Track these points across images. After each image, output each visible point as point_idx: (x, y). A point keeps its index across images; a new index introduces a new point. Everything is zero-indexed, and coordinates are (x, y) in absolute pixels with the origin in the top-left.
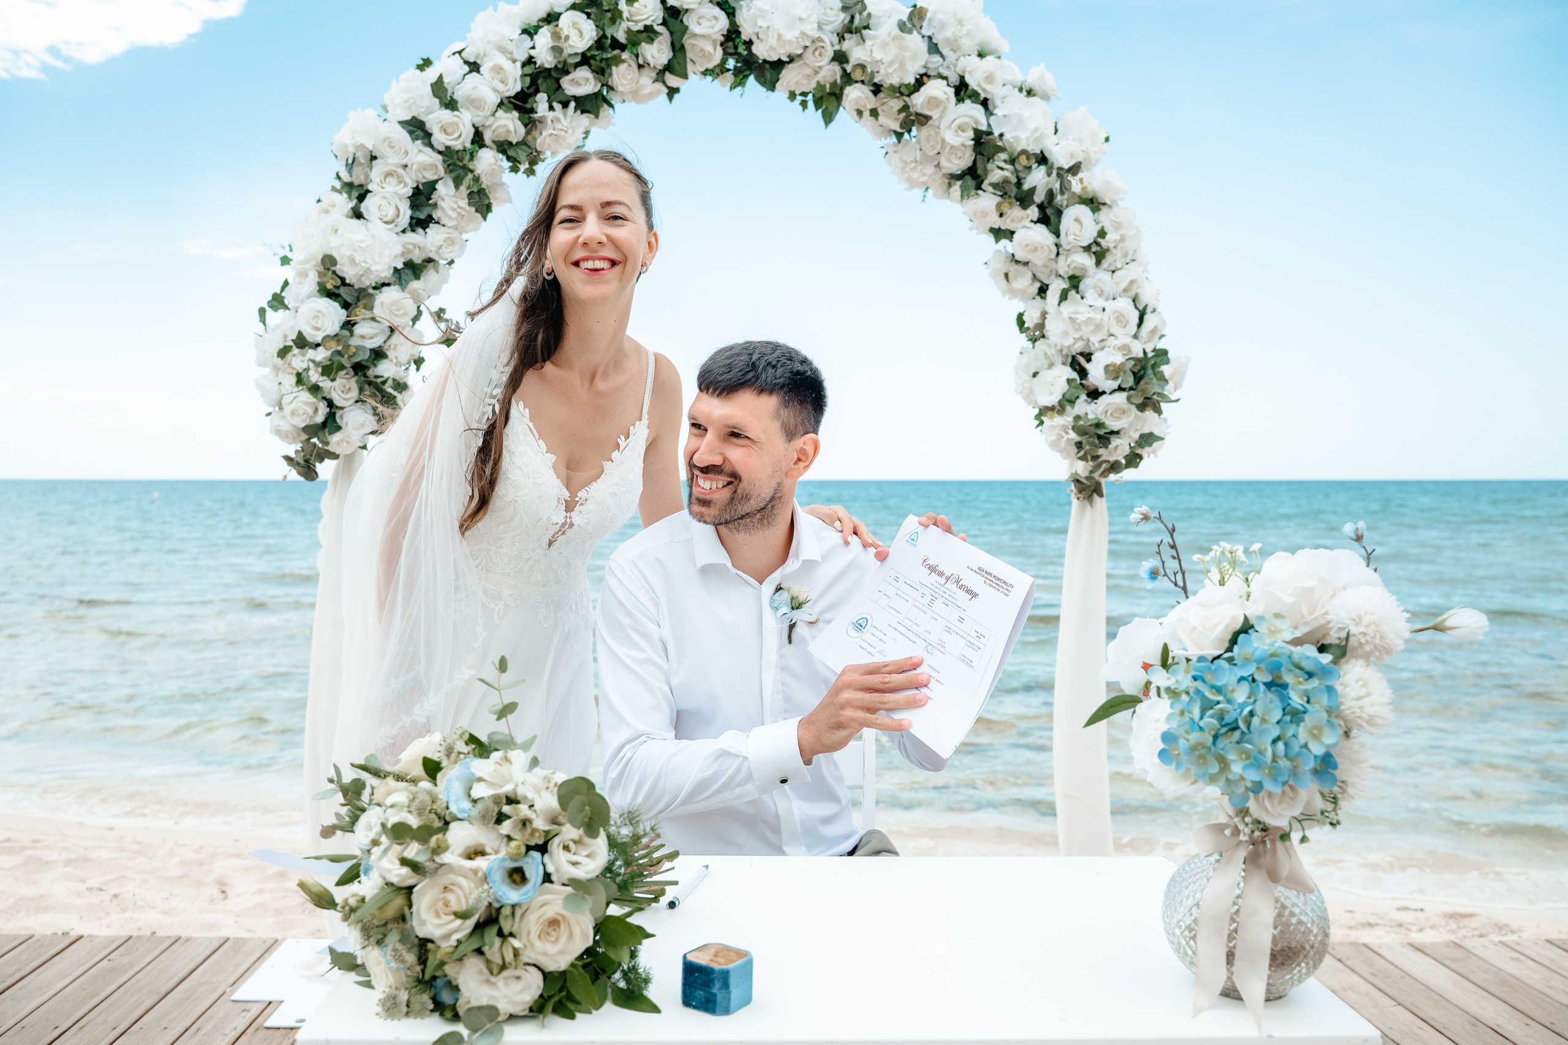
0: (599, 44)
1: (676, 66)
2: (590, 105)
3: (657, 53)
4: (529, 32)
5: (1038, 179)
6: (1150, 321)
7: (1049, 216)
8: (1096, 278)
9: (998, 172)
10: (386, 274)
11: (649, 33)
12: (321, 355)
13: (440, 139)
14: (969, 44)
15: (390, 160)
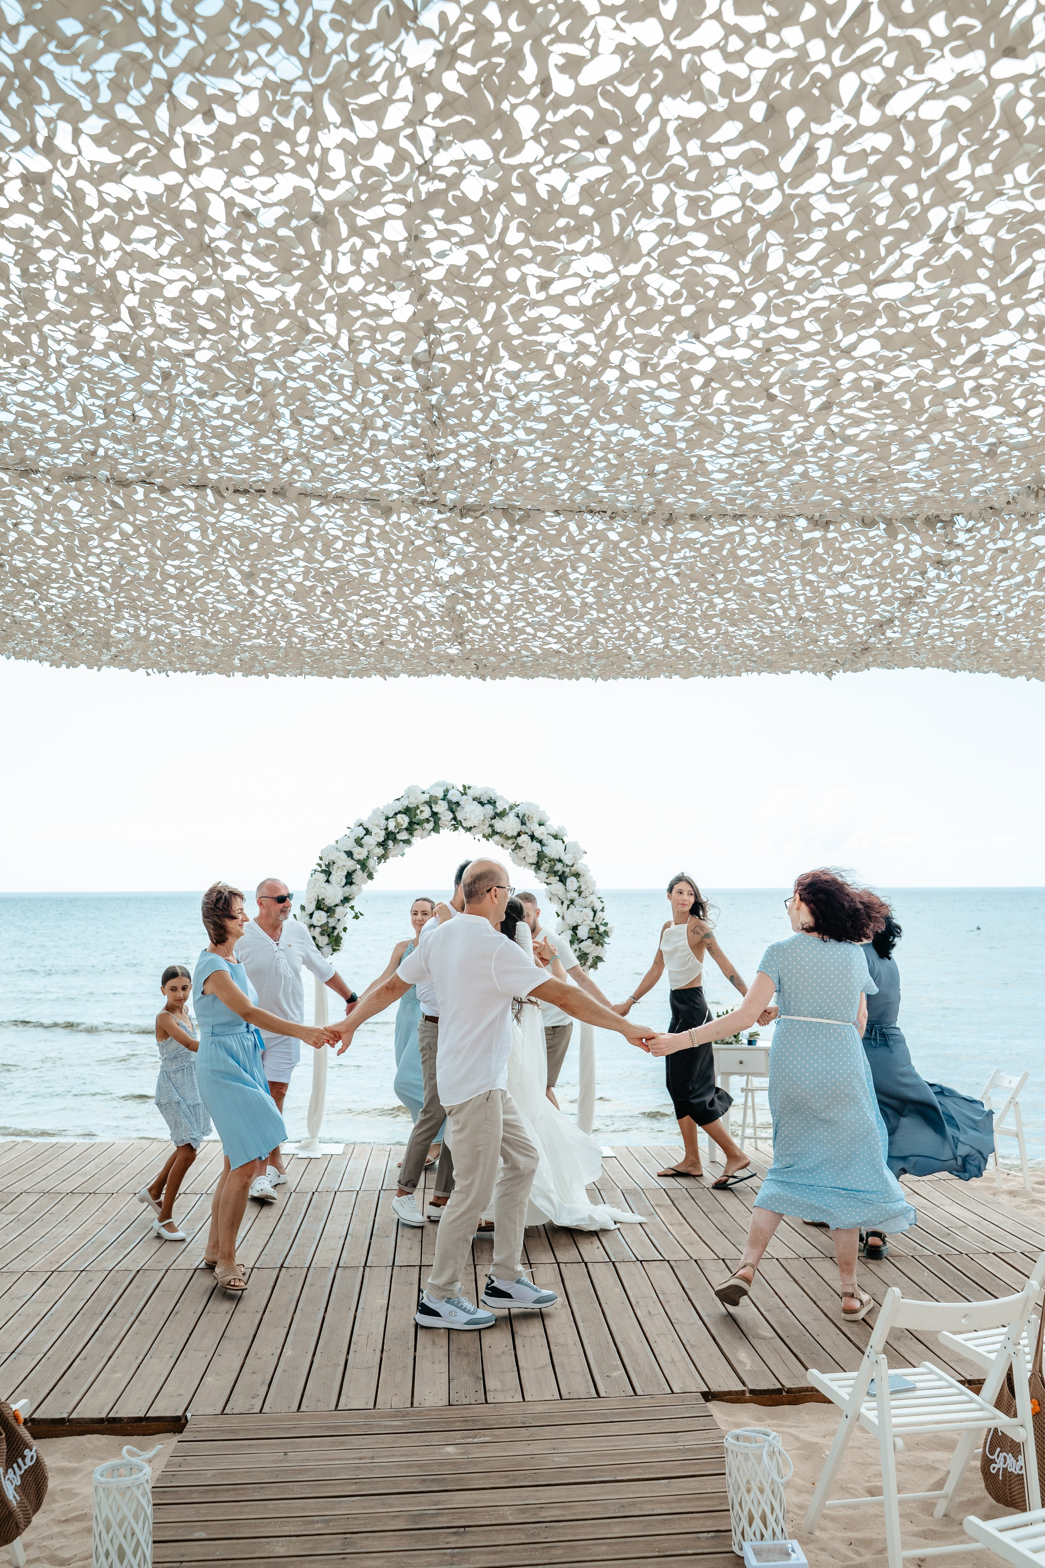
0: (411, 823)
1: (436, 829)
2: (407, 842)
3: (430, 826)
4: (387, 819)
5: (559, 867)
6: (599, 914)
7: (563, 879)
8: (579, 901)
9: (545, 866)
10: (338, 901)
11: (428, 821)
12: (318, 930)
13: (356, 856)
14: (536, 820)
15: (340, 863)
